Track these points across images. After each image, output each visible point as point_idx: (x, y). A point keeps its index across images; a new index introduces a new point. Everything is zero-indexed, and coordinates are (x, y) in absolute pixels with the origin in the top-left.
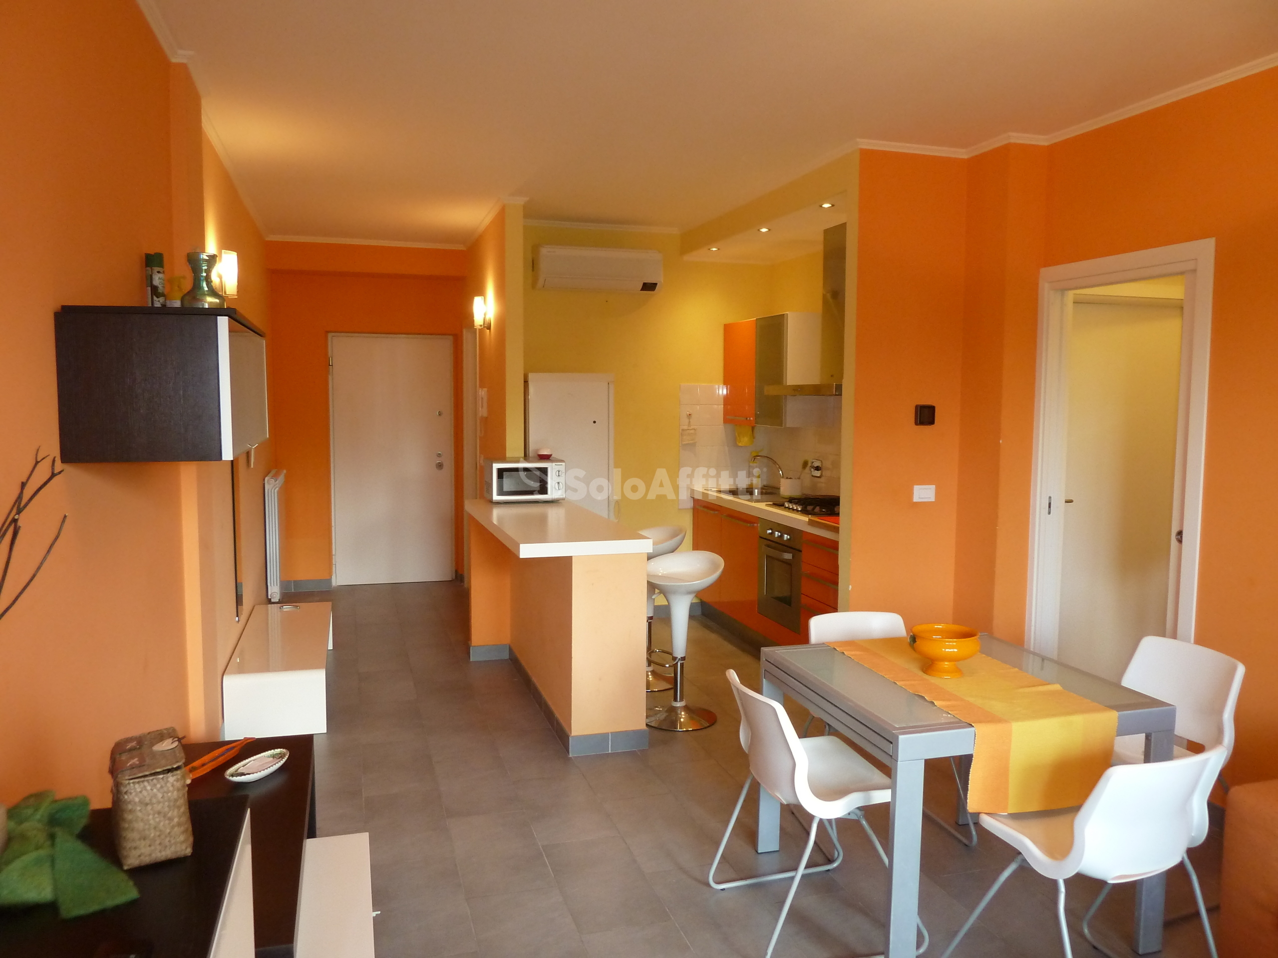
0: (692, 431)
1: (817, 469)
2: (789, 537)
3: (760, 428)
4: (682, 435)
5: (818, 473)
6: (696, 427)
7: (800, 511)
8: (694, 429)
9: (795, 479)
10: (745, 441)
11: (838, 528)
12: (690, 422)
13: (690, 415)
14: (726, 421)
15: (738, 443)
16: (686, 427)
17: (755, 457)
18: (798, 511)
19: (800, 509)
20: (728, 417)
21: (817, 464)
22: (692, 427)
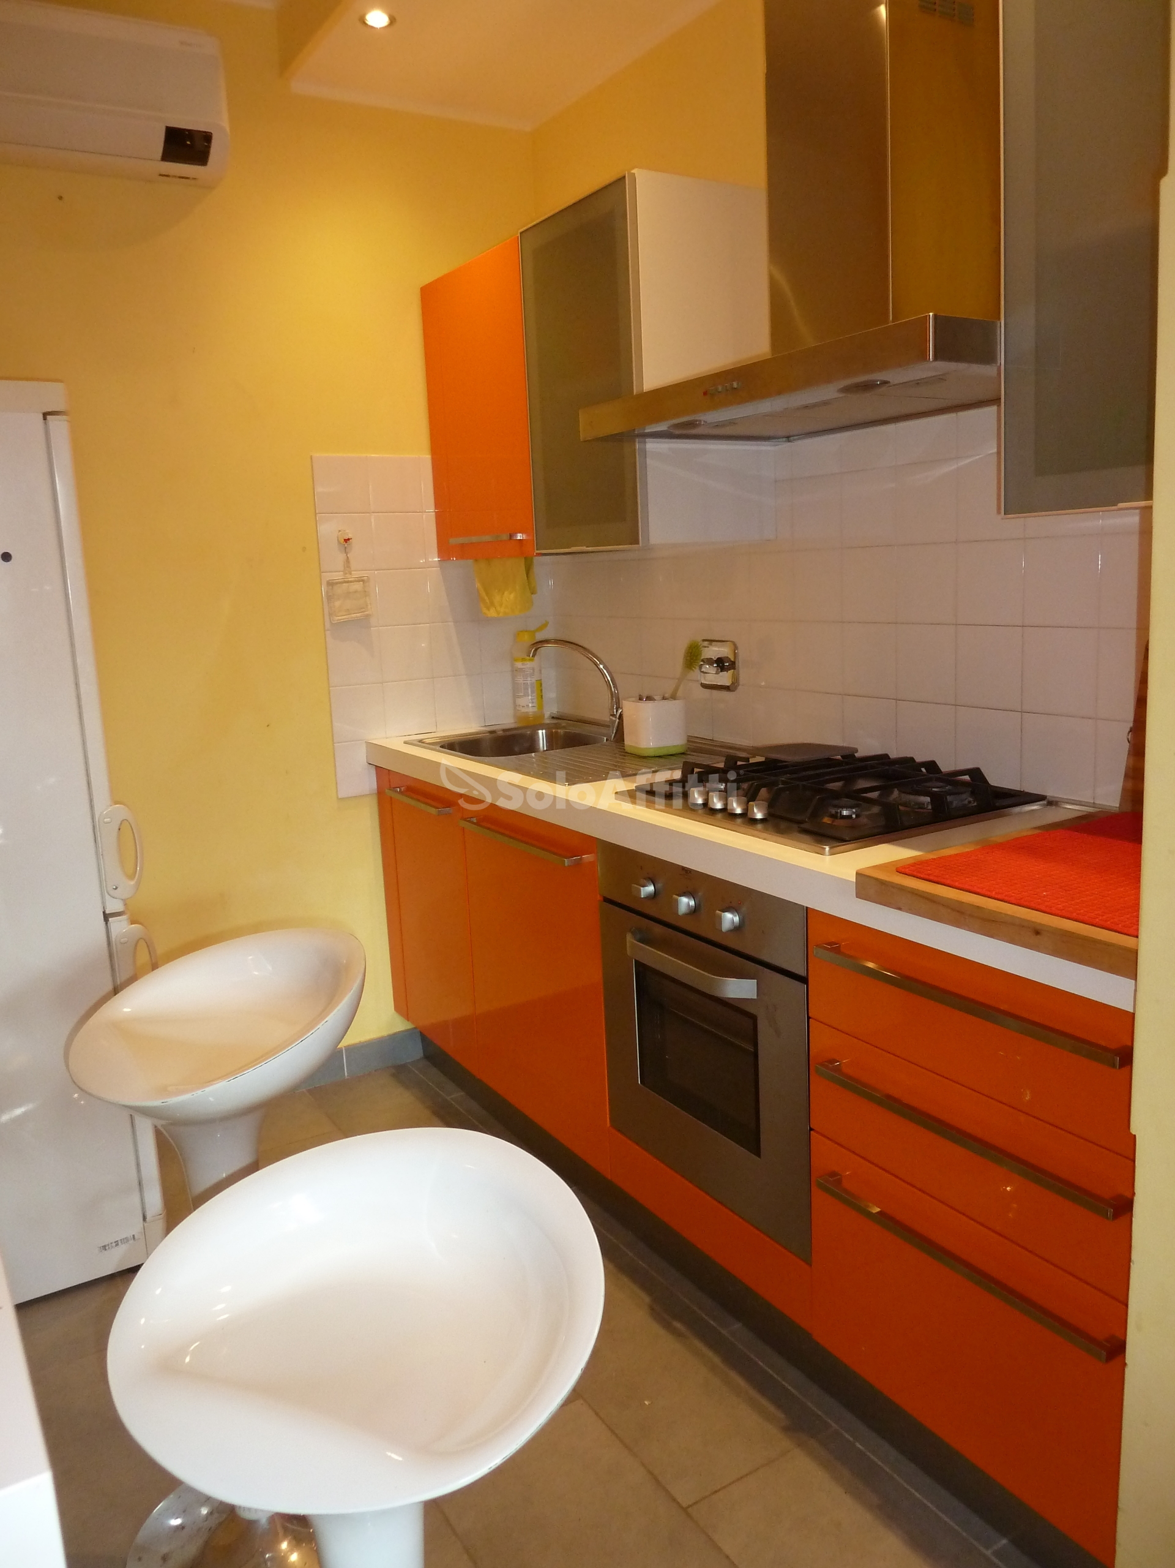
0: (358, 586)
1: (721, 664)
2: (736, 919)
3: (543, 565)
4: (330, 598)
5: (725, 678)
6: (364, 574)
7: (762, 820)
8: (360, 580)
9: (664, 698)
10: (507, 601)
11: (1135, 953)
12: (348, 560)
13: (346, 540)
14: (445, 550)
15: (485, 610)
16: (338, 576)
17: (538, 645)
18: (754, 821)
19: (759, 816)
20: (453, 541)
21: (714, 652)
22: (356, 575)
